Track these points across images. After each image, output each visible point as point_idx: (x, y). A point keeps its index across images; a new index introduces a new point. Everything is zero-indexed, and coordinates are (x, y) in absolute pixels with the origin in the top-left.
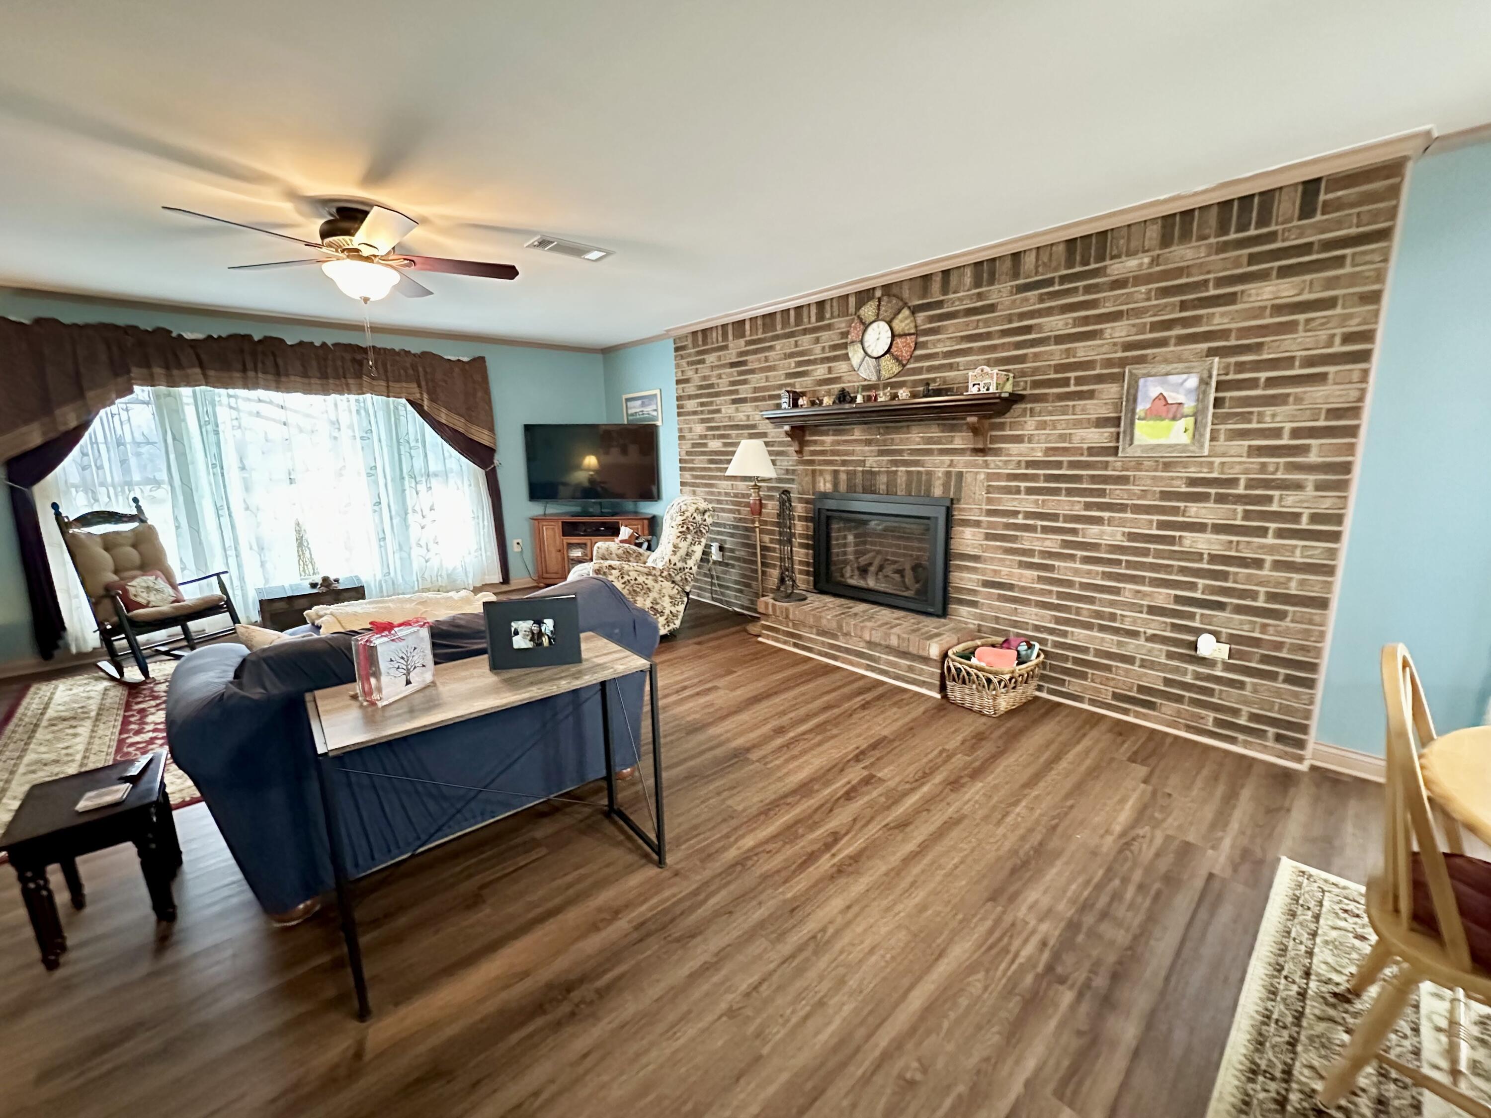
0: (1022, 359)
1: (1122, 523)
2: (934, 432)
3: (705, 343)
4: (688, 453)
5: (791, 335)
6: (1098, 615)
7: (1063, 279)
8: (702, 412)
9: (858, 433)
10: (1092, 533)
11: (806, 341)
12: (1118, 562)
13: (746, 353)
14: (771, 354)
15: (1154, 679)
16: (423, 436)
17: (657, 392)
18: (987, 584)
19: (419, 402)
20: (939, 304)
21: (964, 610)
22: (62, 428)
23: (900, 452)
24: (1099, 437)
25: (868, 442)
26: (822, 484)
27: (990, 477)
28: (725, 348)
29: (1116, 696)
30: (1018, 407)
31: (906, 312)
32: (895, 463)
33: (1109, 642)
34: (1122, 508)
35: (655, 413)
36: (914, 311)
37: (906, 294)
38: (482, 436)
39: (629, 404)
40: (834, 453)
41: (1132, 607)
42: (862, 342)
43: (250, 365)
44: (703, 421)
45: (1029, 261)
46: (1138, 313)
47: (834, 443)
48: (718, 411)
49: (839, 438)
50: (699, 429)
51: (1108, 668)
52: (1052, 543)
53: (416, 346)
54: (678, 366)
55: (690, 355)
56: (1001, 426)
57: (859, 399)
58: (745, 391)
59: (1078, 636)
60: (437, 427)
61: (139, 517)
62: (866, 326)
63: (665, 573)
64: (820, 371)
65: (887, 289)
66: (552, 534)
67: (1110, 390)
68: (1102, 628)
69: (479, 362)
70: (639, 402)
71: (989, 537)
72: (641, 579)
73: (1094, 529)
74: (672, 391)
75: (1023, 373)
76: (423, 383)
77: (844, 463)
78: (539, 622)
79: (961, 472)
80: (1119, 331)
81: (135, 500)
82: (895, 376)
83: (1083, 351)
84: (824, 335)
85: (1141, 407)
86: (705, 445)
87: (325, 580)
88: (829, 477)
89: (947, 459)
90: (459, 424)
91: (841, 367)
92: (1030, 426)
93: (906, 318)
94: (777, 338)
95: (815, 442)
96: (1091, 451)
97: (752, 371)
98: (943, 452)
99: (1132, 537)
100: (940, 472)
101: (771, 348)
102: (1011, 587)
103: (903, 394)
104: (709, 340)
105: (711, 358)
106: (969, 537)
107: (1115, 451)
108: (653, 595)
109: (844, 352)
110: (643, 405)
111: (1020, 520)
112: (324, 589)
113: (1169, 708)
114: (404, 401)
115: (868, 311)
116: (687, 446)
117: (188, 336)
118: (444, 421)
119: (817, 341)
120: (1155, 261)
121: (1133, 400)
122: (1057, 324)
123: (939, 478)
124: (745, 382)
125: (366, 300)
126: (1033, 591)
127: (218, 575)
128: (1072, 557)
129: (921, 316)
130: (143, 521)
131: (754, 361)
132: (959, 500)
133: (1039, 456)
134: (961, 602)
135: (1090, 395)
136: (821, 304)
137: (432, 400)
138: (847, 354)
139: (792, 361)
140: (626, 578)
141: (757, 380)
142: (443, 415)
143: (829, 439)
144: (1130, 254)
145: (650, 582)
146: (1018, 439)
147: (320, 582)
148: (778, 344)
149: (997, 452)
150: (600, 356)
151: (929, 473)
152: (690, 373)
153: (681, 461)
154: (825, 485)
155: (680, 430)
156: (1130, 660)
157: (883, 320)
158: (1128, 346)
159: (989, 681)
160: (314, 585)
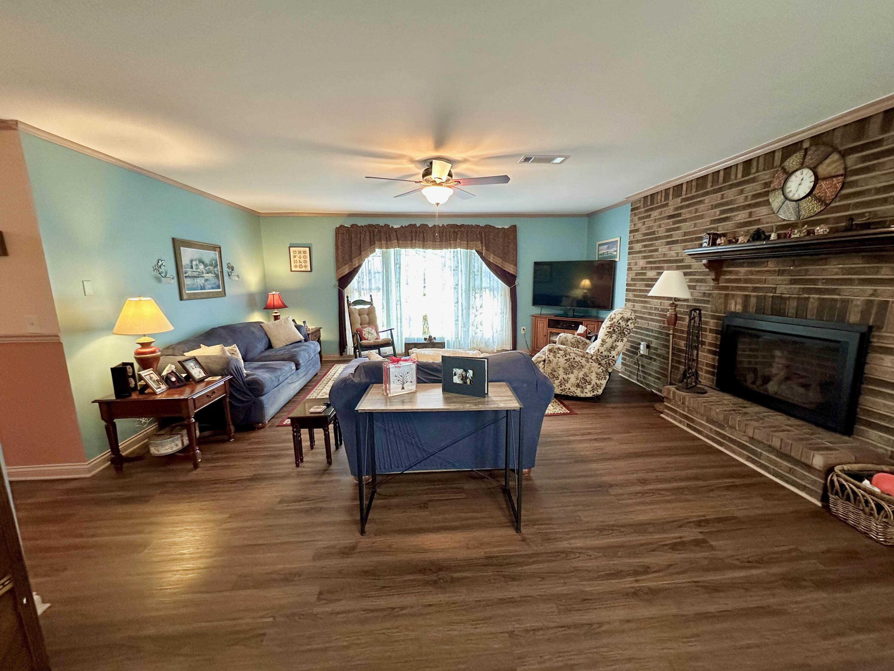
2: (857, 264)
3: (652, 203)
4: (633, 280)
5: (720, 190)
8: (645, 251)
9: (771, 266)
11: (730, 194)
13: (681, 208)
14: (701, 207)
16: (481, 268)
17: (618, 239)
19: (481, 251)
20: (879, 143)
21: (874, 435)
22: (354, 267)
23: (814, 281)
25: (780, 273)
26: (733, 306)
28: (666, 205)
31: (835, 156)
32: (809, 291)
35: (615, 253)
36: (844, 155)
37: (837, 141)
38: (510, 269)
39: (601, 248)
40: (746, 281)
42: (783, 189)
43: (414, 238)
44: (645, 257)
47: (747, 273)
48: (656, 250)
49: (753, 269)
50: (642, 263)
53: (482, 223)
54: (632, 221)
55: (640, 213)
57: (773, 236)
58: (677, 235)
60: (489, 264)
61: (371, 303)
62: (789, 175)
63: (594, 358)
64: (742, 216)
65: (816, 140)
66: (543, 325)
69: (514, 228)
70: (606, 246)
72: (578, 359)
74: (626, 238)
76: (484, 242)
77: (755, 289)
78: (466, 371)
79: (887, 302)
81: (371, 296)
82: (816, 215)
84: (748, 187)
86: (644, 274)
87: (430, 337)
88: (740, 300)
89: (869, 288)
90: (498, 262)
91: (762, 211)
93: (835, 162)
94: (707, 193)
95: (730, 272)
97: (685, 221)
98: (864, 282)
100: (859, 301)
101: (701, 202)
103: (820, 230)
104: (655, 201)
105: (655, 214)
106: (890, 365)
108: (585, 370)
109: (765, 198)
110: (609, 248)
112: (429, 342)
114: (474, 251)
115: (792, 162)
116: (632, 275)
117: (395, 227)
118: (491, 261)
119: (742, 192)
123: (857, 306)
124: (678, 229)
125: (438, 204)
127: (391, 330)
129: (851, 159)
130: (372, 305)
131: (686, 213)
132: (880, 328)
134: (870, 425)
136: (748, 164)
137: (487, 250)
138: (768, 200)
139: (718, 210)
140: (568, 357)
141: (686, 227)
142: (492, 258)
143: (743, 270)
145: (583, 361)
147: (428, 338)
148: (707, 199)
150: (586, 219)
151: (845, 302)
152: (639, 225)
153: (627, 285)
154: (735, 306)
155: (629, 264)
157: (808, 167)
159: (880, 508)
160: (425, 339)
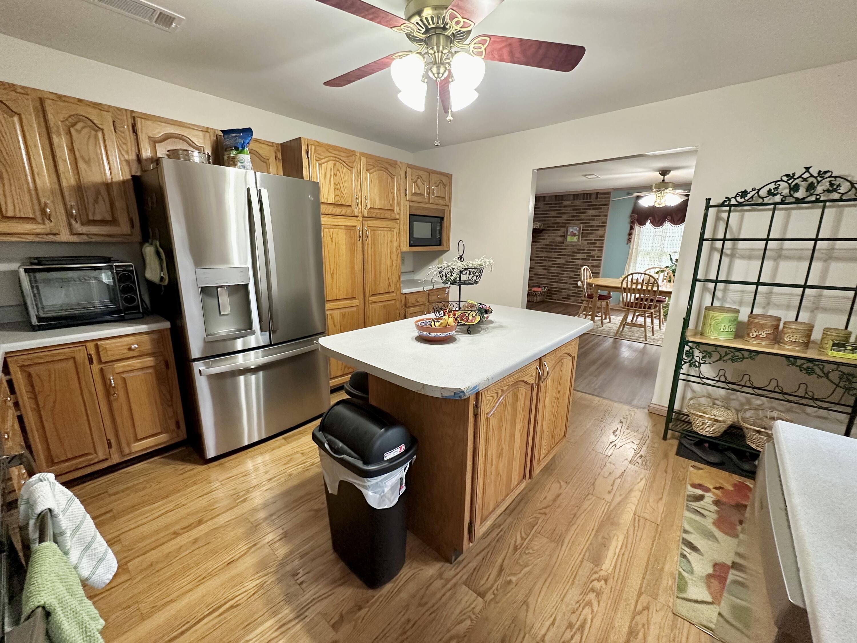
0: (545, 221)
1: (565, 258)
6: (559, 280)
7: (554, 204)
10: (559, 261)
12: (563, 267)
15: (570, 293)
18: (535, 274)
24: (560, 239)
27: (537, 248)
29: (563, 298)
30: (544, 232)
33: (562, 285)
34: (565, 255)
41: (567, 277)
45: (547, 199)
46: (569, 213)
51: (561, 292)
52: (550, 263)
56: (540, 236)
59: (555, 285)
67: (563, 229)
68: (560, 283)
71: (536, 263)
73: (559, 260)
75: (544, 224)
80: (565, 217)
83: (558, 220)
85: (569, 233)
92: (546, 236)
96: (559, 242)
99: (567, 262)
102: (541, 275)
107: (563, 243)
111: (543, 259)
113: (573, 298)
120: (572, 203)
121: (567, 231)
122: (553, 213)
126: (546, 275)
128: (554, 267)
133: (548, 243)
135: (559, 230)
144: (568, 200)
146: (543, 239)
149: (539, 242)
156: (565, 289)
158: (567, 220)
159: (536, 294)
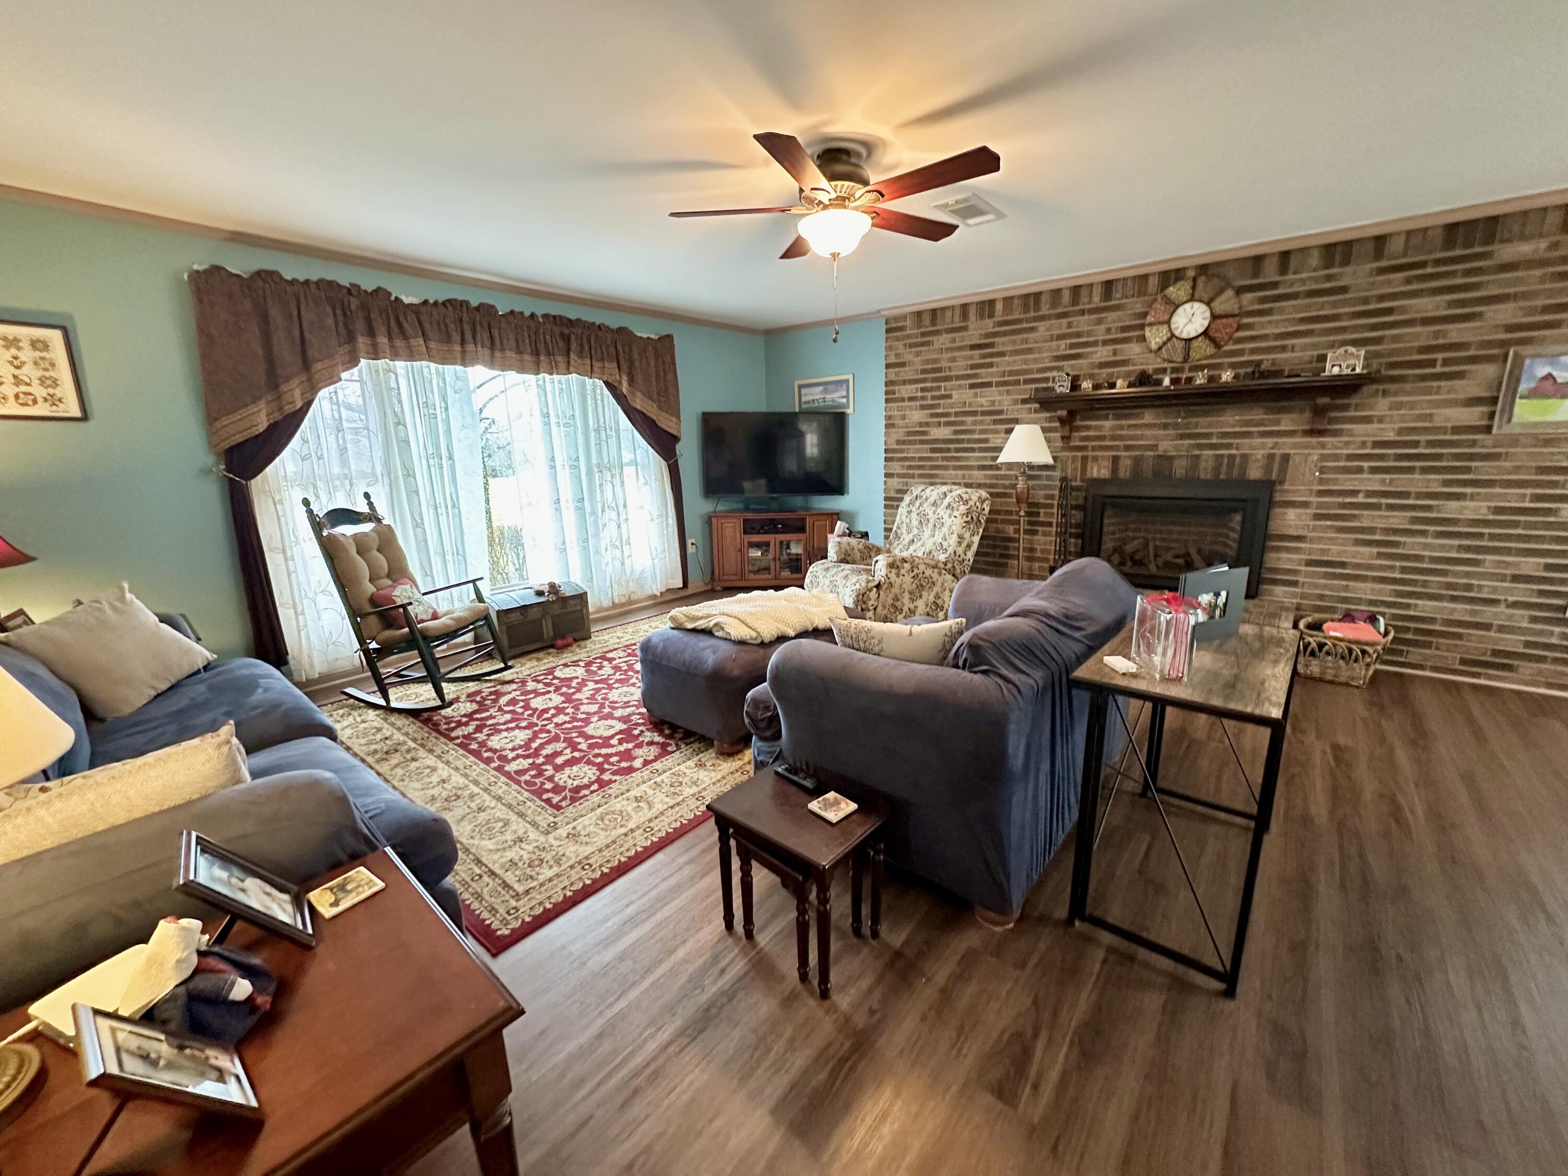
0: (1378, 341)
1: (1488, 497)
2: (1257, 414)
6: (1449, 586)
7: (1437, 262)
8: (923, 398)
9: (1148, 417)
10: (1451, 509)
12: (1481, 536)
13: (996, 334)
14: (1032, 336)
15: (1513, 643)
17: (850, 377)
18: (1309, 563)
19: (616, 384)
20: (1275, 285)
21: (1279, 590)
22: (289, 409)
23: (1207, 436)
24: (1473, 416)
25: (1165, 426)
26: (1095, 470)
27: (1323, 458)
28: (965, 328)
29: (1463, 662)
30: (1367, 389)
31: (1230, 293)
32: (1200, 447)
33: (1461, 611)
34: (1491, 483)
35: (844, 400)
36: (1239, 291)
37: (1231, 273)
38: (666, 423)
39: (803, 391)
40: (1113, 438)
41: (1493, 576)
42: (1168, 322)
44: (923, 407)
45: (1396, 245)
46: (1525, 296)
47: (1113, 428)
48: (949, 396)
49: (1124, 422)
50: (917, 416)
51: (1459, 636)
52: (1399, 520)
54: (889, 348)
56: (1346, 407)
57: (1167, 382)
59: (1424, 607)
60: (631, 412)
61: (373, 517)
62: (1175, 306)
64: (1102, 353)
65: (1203, 269)
66: (732, 532)
67: (1489, 371)
68: (1453, 599)
69: (667, 339)
70: (821, 388)
71: (1317, 517)
73: (1454, 504)
74: (877, 377)
75: (1377, 355)
76: (623, 363)
77: (1128, 448)
78: (1217, 595)
79: (1288, 455)
80: (1506, 313)
81: (367, 496)
82: (1208, 358)
83: (1455, 333)
84: (1111, 316)
85: (1523, 387)
87: (552, 586)
88: (1105, 463)
89: (1270, 441)
90: (651, 410)
91: (1133, 350)
92: (1381, 406)
93: (1230, 299)
95: (1088, 428)
96: (1456, 430)
97: (1002, 354)
98: (1263, 434)
99: (1498, 510)
100: (1260, 454)
102: (1343, 565)
103: (1227, 376)
104: (939, 321)
105: (942, 341)
106: (1293, 517)
107: (1488, 429)
109: (1140, 333)
110: (825, 391)
111: (1361, 499)
112: (552, 598)
113: (1527, 668)
114: (600, 383)
115: (1176, 291)
116: (898, 434)
117: (407, 300)
118: (638, 407)
119: (1099, 322)
120: (1554, 246)
121: (1515, 379)
122: (1428, 305)
123: (1258, 460)
124: (991, 365)
125: (835, 256)
126: (1370, 567)
127: (474, 581)
128: (1423, 533)
129: (1248, 297)
130: (379, 521)
131: (1003, 344)
132: (1282, 482)
133: (1391, 436)
134: (1275, 582)
135: (1460, 375)
136: (1108, 285)
137: (631, 382)
138: (1144, 336)
139: (1063, 343)
141: (1007, 364)
142: (638, 401)
143: (1108, 424)
144: (1523, 238)
146: (1367, 420)
147: (546, 589)
148: (1042, 326)
149: (1335, 433)
150: (761, 340)
151: (1245, 457)
154: (1099, 471)
156: (1487, 627)
157: (1201, 301)
158: (1510, 328)
